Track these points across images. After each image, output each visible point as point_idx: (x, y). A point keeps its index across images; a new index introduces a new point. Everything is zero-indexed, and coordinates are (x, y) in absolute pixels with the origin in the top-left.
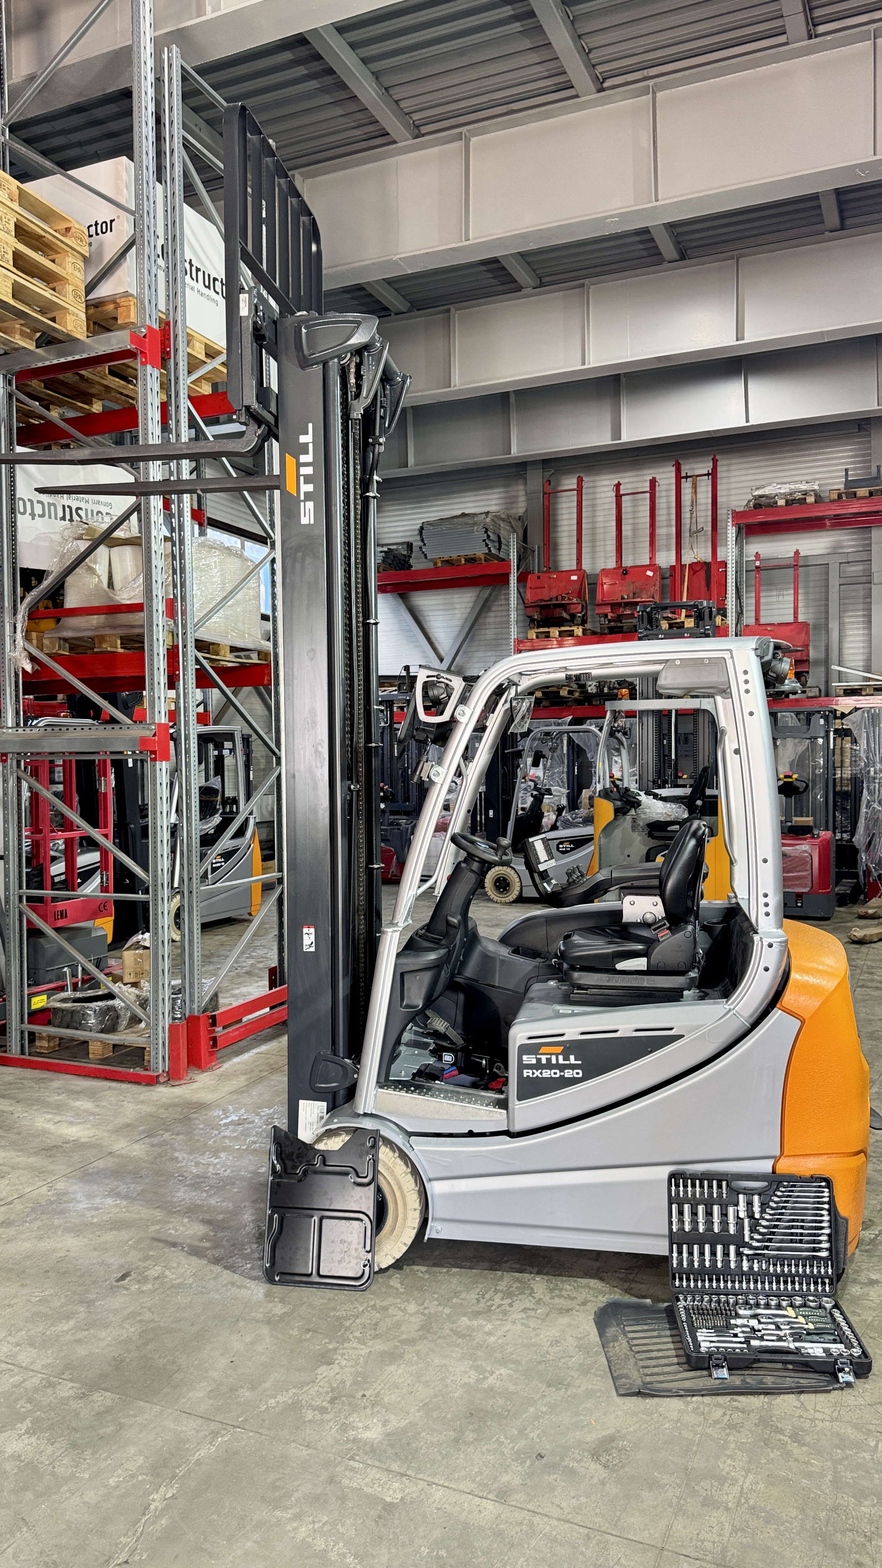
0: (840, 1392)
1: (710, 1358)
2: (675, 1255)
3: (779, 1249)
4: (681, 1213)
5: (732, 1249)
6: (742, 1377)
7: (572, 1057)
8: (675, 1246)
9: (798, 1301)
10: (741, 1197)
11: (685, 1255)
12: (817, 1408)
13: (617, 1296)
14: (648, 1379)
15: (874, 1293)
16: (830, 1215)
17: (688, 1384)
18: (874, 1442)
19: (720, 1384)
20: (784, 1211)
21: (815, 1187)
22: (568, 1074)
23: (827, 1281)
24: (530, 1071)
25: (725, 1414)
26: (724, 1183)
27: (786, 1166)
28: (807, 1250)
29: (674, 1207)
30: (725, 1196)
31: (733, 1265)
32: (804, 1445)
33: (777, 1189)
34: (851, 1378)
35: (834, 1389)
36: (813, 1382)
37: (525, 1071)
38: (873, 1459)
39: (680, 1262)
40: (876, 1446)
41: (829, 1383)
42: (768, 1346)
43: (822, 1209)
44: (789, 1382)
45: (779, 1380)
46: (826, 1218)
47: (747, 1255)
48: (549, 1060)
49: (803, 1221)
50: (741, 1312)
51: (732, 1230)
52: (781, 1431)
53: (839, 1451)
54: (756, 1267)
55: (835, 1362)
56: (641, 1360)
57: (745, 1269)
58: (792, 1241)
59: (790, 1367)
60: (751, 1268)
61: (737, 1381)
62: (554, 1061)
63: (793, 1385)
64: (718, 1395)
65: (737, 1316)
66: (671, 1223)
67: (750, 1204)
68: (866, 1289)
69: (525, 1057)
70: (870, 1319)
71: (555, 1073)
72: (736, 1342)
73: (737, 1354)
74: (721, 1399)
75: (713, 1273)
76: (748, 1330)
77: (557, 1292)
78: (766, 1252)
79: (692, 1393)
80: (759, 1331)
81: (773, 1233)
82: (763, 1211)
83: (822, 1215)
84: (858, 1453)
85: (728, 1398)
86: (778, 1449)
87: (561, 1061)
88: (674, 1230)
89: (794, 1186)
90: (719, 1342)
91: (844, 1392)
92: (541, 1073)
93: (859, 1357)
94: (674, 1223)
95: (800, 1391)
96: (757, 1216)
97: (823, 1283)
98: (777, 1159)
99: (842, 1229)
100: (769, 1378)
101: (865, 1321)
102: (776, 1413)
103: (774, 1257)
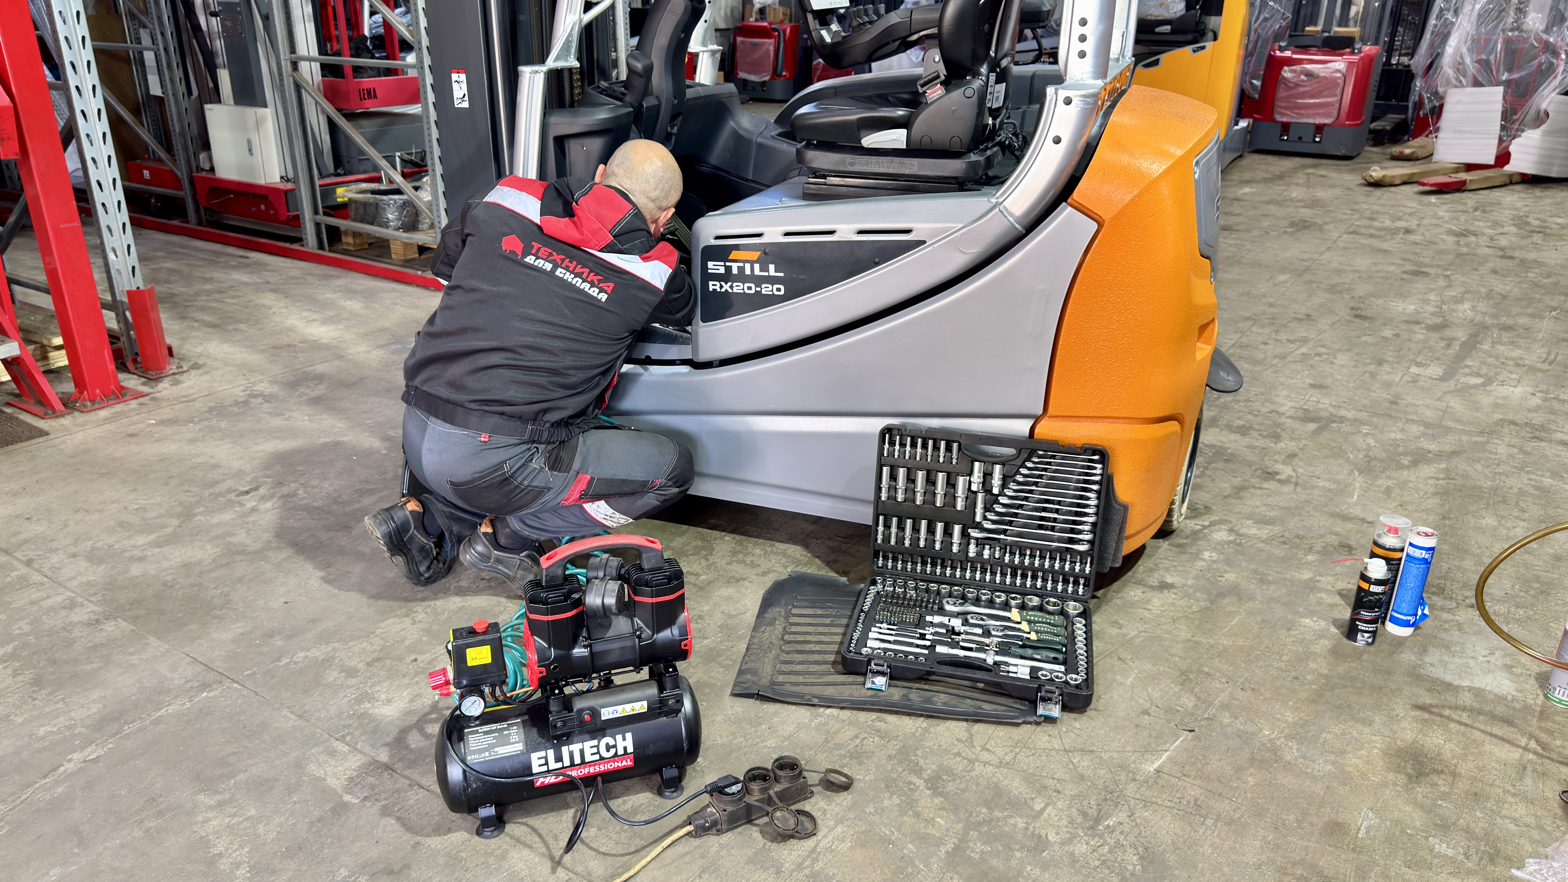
0: (1033, 727)
1: (869, 662)
2: (881, 528)
3: (1020, 535)
4: (893, 477)
5: (957, 529)
6: (905, 691)
7: (772, 267)
8: (881, 518)
9: (1035, 601)
10: (977, 464)
11: (894, 530)
12: (988, 746)
13: (816, 569)
14: (781, 678)
15: (1157, 601)
16: (1098, 498)
17: (830, 691)
18: (1042, 806)
19: (871, 697)
20: (1034, 488)
21: (1083, 460)
22: (767, 289)
23: (1082, 581)
24: (717, 283)
25: (856, 737)
26: (955, 445)
27: (1047, 430)
28: (1060, 540)
29: (886, 470)
30: (954, 461)
31: (955, 549)
32: (941, 794)
33: (1028, 459)
34: (1055, 711)
35: (1025, 723)
36: (999, 710)
37: (711, 283)
38: (1027, 829)
39: (886, 539)
40: (1043, 810)
41: (1023, 713)
42: (957, 656)
43: (1090, 490)
44: (968, 705)
45: (954, 701)
46: (1093, 502)
47: (977, 539)
48: (741, 270)
49: (1059, 503)
50: (948, 608)
51: (960, 505)
52: (917, 770)
53: (984, 810)
54: (986, 554)
55: (1039, 689)
56: (788, 653)
57: (972, 554)
58: (1040, 527)
59: (981, 685)
60: (980, 554)
61: (896, 694)
62: (748, 271)
63: (971, 710)
64: (863, 710)
65: (941, 611)
66: (879, 489)
67: (987, 476)
68: (1150, 594)
69: (710, 264)
70: (1133, 633)
71: (749, 288)
72: (918, 646)
73: (910, 662)
74: (863, 716)
75: (928, 556)
76: (944, 631)
77: (740, 556)
78: (1002, 537)
79: (829, 703)
80: (959, 634)
81: (1016, 515)
82: (1004, 486)
83: (1088, 499)
84: (1010, 817)
85: (874, 715)
86: (899, 796)
87: (757, 272)
88: (883, 499)
89: (1054, 457)
90: (896, 642)
91: (1039, 728)
92: (731, 287)
93: (1077, 687)
94: (884, 490)
95: (977, 718)
96: (996, 491)
97: (1076, 583)
98: (1037, 419)
99: (1117, 518)
100: (942, 696)
101: (1126, 635)
102: (927, 744)
103: (1013, 545)
